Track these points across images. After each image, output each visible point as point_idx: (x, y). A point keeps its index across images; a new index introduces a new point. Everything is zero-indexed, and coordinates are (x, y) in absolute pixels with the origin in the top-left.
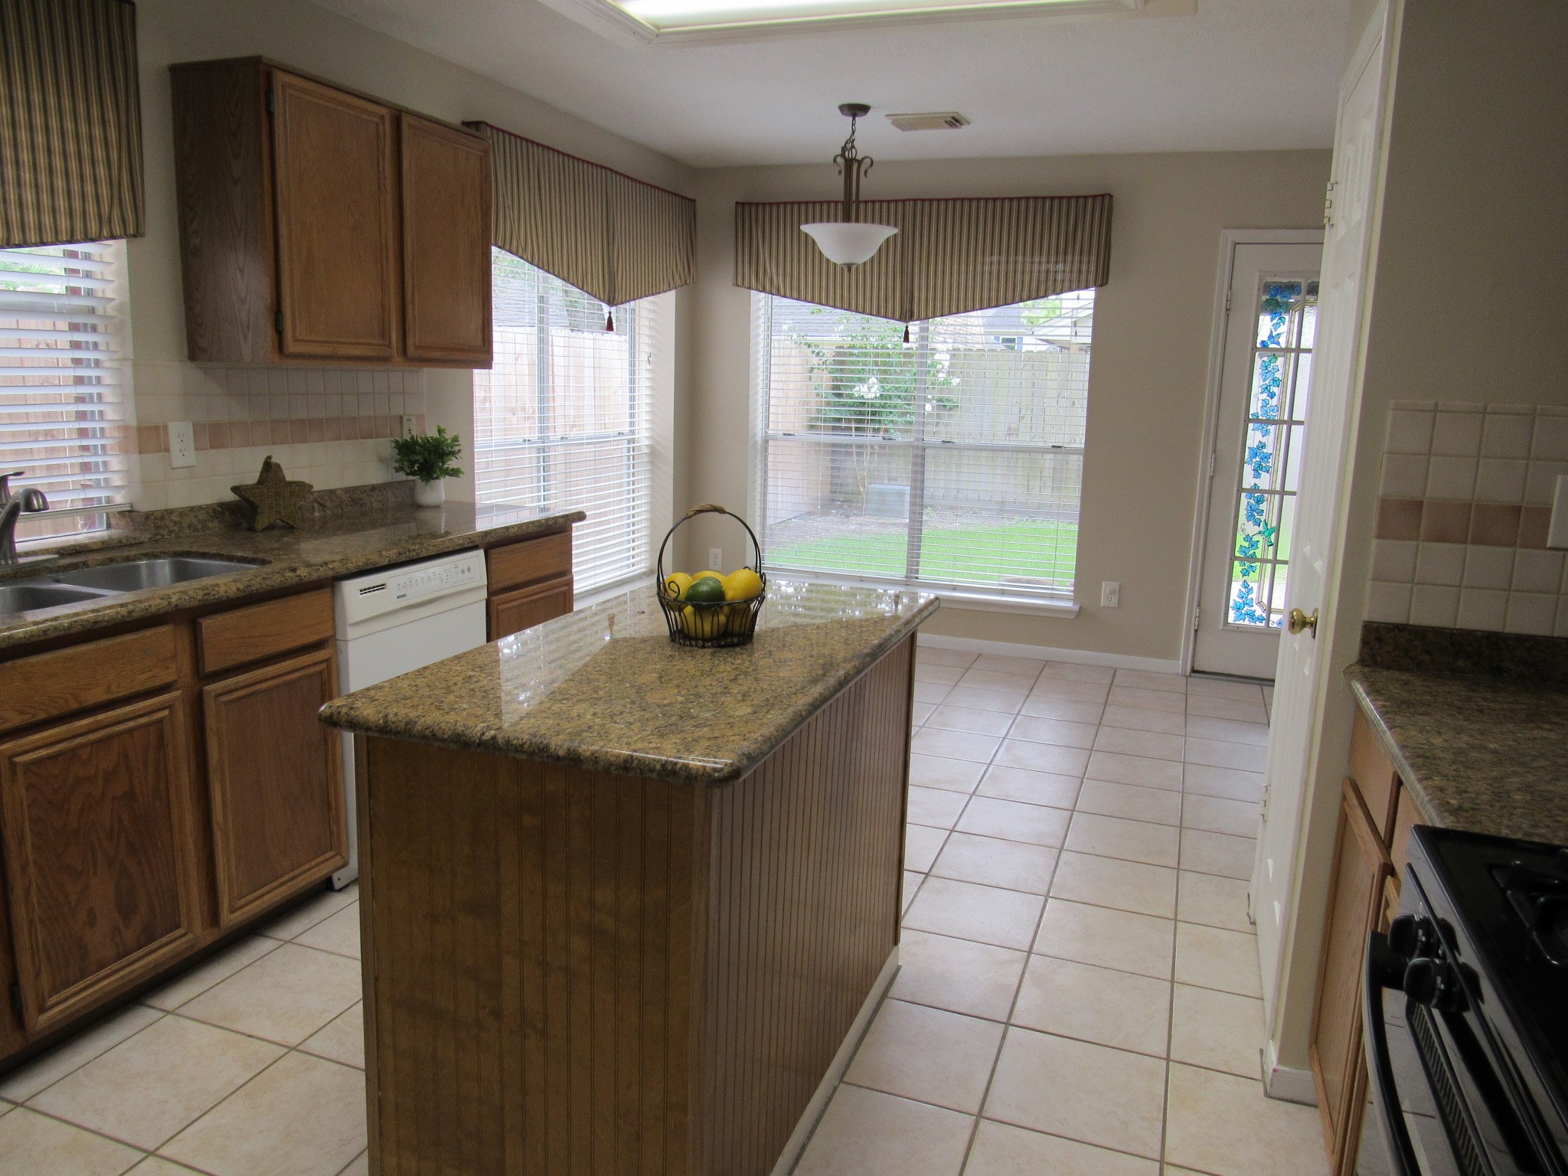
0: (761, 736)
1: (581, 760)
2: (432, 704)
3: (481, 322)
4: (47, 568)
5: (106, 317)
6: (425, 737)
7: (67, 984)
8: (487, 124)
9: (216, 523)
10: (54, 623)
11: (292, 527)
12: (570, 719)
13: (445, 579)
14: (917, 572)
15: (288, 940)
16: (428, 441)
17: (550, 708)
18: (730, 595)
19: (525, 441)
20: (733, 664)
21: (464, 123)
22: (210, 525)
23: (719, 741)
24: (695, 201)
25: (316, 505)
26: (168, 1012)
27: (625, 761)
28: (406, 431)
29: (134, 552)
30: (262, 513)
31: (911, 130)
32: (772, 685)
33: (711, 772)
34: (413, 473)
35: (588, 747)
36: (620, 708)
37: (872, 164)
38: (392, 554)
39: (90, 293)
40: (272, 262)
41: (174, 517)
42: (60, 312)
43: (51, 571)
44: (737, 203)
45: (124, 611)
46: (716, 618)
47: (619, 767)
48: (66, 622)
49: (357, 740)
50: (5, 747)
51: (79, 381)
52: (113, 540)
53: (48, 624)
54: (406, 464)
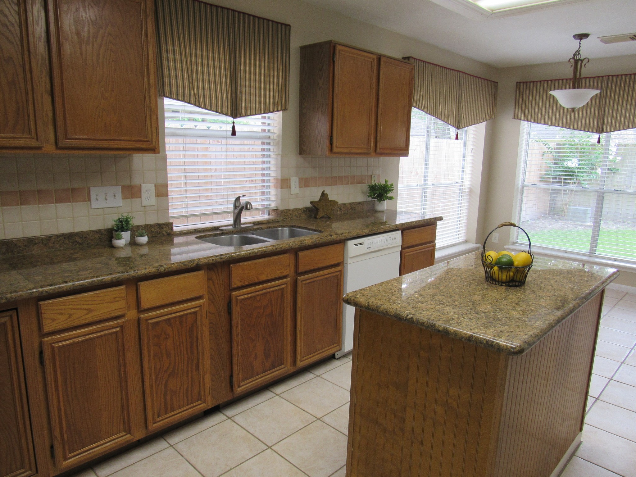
0: (534, 334)
1: (449, 333)
2: (386, 299)
3: (405, 138)
5: (274, 139)
6: (383, 313)
7: (247, 379)
8: (412, 58)
9: (304, 215)
10: (253, 251)
11: (330, 218)
12: (444, 314)
13: (385, 242)
14: (595, 250)
15: (318, 375)
16: (381, 185)
17: (435, 307)
18: (516, 263)
19: (418, 185)
20: (516, 295)
21: (403, 58)
22: (302, 215)
23: (513, 334)
24: (497, 82)
25: (338, 209)
26: (277, 395)
27: (469, 337)
28: (373, 181)
29: (277, 225)
30: (320, 212)
31: (610, 43)
32: (536, 308)
33: (510, 348)
34: (375, 198)
35: (453, 328)
36: (466, 311)
37: (588, 61)
38: (366, 231)
39: (269, 131)
40: (330, 118)
41: (290, 212)
42: (259, 138)
43: (251, 230)
44: (517, 82)
45: (274, 248)
46: (509, 273)
47: (466, 339)
48: (256, 251)
49: (356, 309)
50: (235, 293)
51: (263, 162)
52: (270, 220)
53: (251, 251)
54: (372, 194)
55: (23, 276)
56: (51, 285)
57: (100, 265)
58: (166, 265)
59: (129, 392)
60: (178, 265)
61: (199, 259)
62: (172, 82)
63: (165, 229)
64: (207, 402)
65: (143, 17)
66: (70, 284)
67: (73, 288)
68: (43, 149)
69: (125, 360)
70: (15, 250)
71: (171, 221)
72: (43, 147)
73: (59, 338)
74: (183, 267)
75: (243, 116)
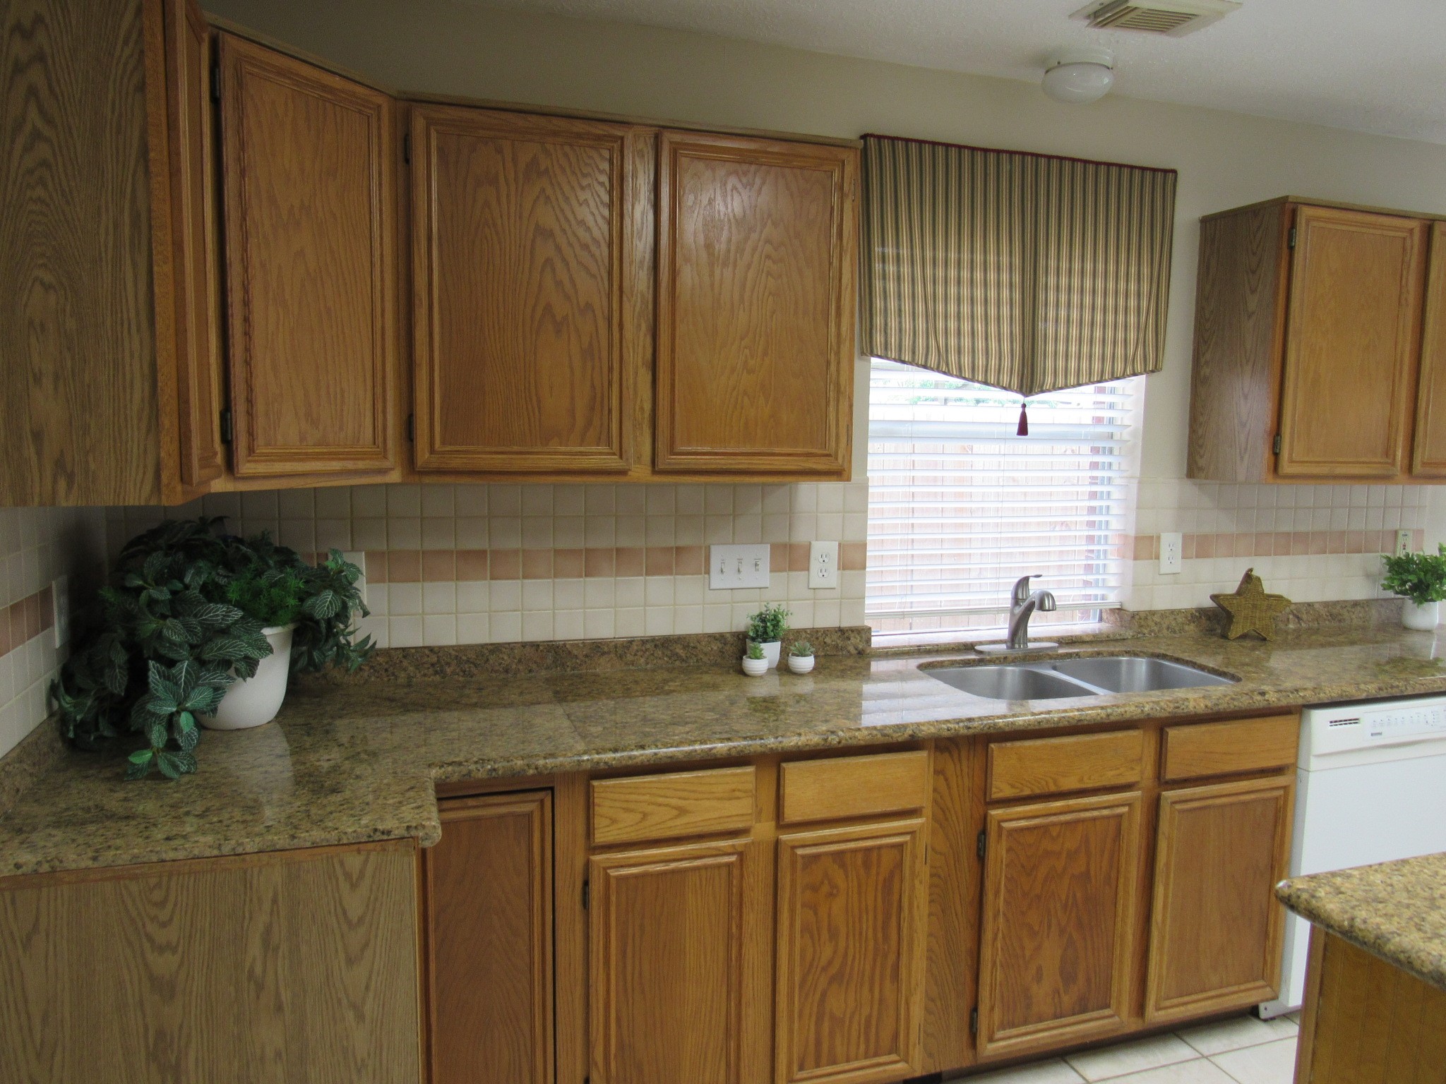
2: (1411, 918)
4: (1049, 655)
5: (1122, 441)
6: (1398, 960)
7: (1013, 1025)
9: (1192, 627)
10: (1047, 716)
11: (1265, 639)
15: (1206, 1054)
16: (1426, 559)
22: (1186, 628)
25: (1291, 617)
28: (1399, 547)
29: (1118, 648)
30: (1237, 623)
34: (1404, 593)
38: (1371, 689)
39: (1111, 421)
40: (1277, 387)
41: (1156, 619)
42: (1087, 439)
43: (1050, 657)
45: (1103, 713)
48: (1056, 716)
49: (1313, 929)
50: (996, 813)
51: (1093, 495)
52: (1102, 634)
53: (1043, 716)
54: (1396, 583)
55: (572, 721)
56: (615, 750)
57: (710, 716)
58: (843, 731)
59: (743, 1001)
60: (869, 734)
61: (918, 724)
62: (889, 324)
63: (853, 640)
64: (910, 1059)
65: (836, 199)
66: (649, 752)
67: (654, 761)
68: (630, 473)
69: (741, 928)
70: (568, 664)
71: (868, 623)
72: (630, 470)
73: (620, 858)
74: (880, 739)
75: (1049, 391)
